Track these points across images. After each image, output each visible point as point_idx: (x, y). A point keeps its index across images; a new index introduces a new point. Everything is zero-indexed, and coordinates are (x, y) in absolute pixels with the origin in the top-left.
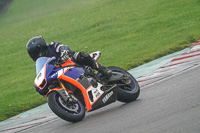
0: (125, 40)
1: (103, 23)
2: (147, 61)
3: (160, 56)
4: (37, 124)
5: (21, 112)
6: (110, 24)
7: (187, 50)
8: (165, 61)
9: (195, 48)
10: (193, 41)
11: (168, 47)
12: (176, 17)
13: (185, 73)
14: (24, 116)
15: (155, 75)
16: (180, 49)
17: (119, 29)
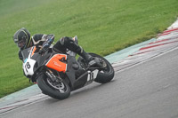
0: (98, 31)
1: (78, 16)
2: (117, 50)
3: (130, 45)
4: (20, 106)
5: (6, 95)
6: (85, 17)
7: (154, 40)
8: (134, 49)
9: (160, 38)
10: (159, 32)
11: (136, 38)
12: (144, 11)
13: (152, 60)
14: (8, 98)
15: (125, 62)
16: (147, 39)
17: (92, 22)
